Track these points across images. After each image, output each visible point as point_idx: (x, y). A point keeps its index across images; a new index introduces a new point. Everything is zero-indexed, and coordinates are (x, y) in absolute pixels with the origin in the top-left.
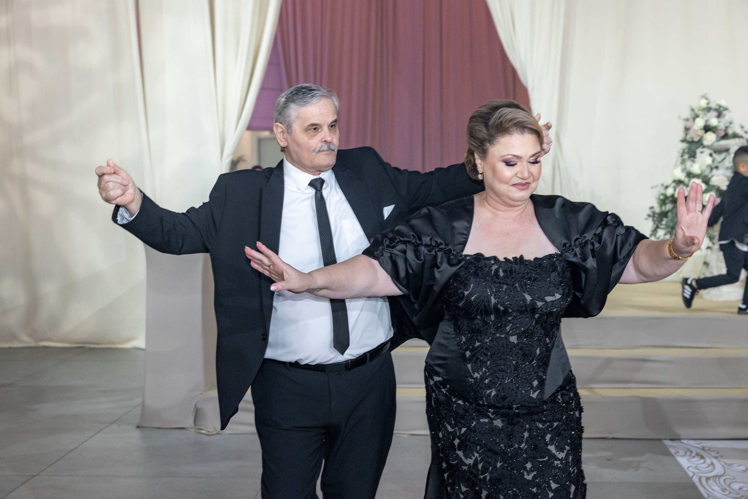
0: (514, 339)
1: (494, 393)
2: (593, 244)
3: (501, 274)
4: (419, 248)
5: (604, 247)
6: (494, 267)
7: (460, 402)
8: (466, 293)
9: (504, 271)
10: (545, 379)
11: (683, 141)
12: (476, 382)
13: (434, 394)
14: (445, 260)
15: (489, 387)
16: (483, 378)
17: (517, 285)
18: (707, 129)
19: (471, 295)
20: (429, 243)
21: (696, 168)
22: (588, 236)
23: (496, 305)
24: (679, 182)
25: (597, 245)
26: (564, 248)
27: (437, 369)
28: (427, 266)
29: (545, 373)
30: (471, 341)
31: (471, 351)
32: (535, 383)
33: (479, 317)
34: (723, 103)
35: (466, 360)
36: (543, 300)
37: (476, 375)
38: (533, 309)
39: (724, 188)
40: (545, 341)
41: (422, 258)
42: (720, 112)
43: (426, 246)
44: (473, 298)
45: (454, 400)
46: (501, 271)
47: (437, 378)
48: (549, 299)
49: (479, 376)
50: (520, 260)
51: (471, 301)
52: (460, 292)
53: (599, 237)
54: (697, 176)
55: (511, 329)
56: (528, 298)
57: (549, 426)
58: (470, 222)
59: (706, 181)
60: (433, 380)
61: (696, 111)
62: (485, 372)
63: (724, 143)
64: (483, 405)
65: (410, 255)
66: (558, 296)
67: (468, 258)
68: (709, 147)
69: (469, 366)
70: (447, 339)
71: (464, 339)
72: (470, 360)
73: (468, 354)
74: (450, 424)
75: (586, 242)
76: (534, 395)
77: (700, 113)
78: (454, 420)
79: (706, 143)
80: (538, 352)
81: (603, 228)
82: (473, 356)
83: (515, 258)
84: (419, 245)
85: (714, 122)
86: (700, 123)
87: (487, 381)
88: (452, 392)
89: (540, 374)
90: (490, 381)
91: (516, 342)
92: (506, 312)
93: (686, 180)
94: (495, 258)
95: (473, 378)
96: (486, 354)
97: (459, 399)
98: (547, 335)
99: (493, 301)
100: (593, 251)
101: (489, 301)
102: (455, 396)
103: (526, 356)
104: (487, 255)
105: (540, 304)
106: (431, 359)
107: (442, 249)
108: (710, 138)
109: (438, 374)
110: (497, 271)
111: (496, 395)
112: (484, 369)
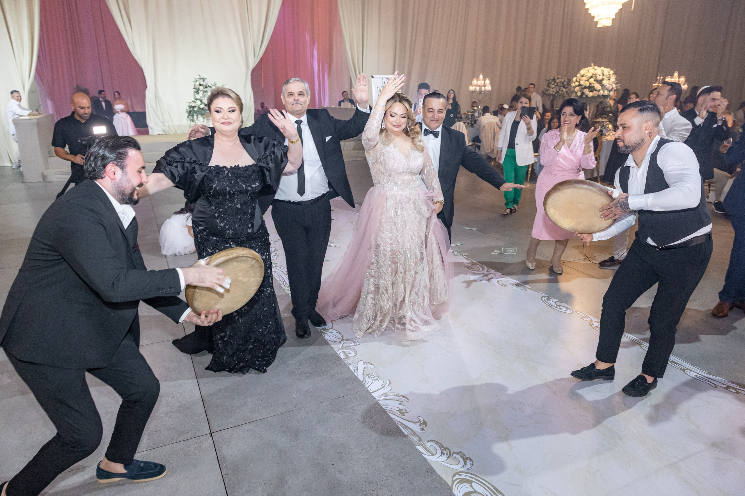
0: (238, 206)
1: (231, 232)
2: (271, 156)
3: (230, 175)
4: (185, 164)
5: (277, 157)
6: (226, 172)
7: (214, 238)
8: (214, 186)
9: (231, 174)
10: (254, 223)
11: (194, 88)
12: (222, 228)
13: (199, 236)
14: (199, 169)
15: (228, 230)
16: (225, 226)
17: (238, 180)
18: (200, 85)
19: (216, 187)
20: (190, 161)
21: (198, 97)
22: (268, 153)
23: (229, 191)
24: (194, 101)
25: (273, 156)
26: (259, 160)
27: (201, 223)
28: (189, 173)
29: (253, 220)
30: (217, 209)
31: (218, 213)
32: (250, 225)
33: (221, 197)
34: (205, 77)
35: (216, 218)
36: (251, 186)
37: (222, 224)
38: (247, 191)
39: (206, 103)
40: (252, 206)
41: (186, 169)
42: (204, 80)
43: (188, 163)
44: (217, 188)
45: (211, 237)
46: (229, 173)
47: (200, 228)
48: (254, 186)
49: (223, 225)
50: (237, 167)
51: (216, 190)
52: (210, 185)
53: (274, 152)
54: (198, 100)
55: (237, 202)
56: (244, 186)
57: (257, 245)
58: (212, 149)
59: (201, 101)
60: (198, 228)
61: (197, 79)
62: (226, 223)
63: (206, 89)
64: (226, 238)
65: (180, 169)
66: (258, 184)
67: (212, 168)
68: (202, 90)
69: (218, 221)
70: (205, 208)
71: (214, 208)
72: (217, 218)
73: (216, 215)
74: (210, 248)
75: (267, 156)
76: (250, 231)
77: (198, 80)
78: (212, 247)
79: (200, 89)
80: (250, 211)
81: (274, 148)
82: (219, 216)
83: (235, 166)
84: (184, 162)
85: (202, 83)
86: (198, 83)
87: (227, 227)
88: (210, 234)
89: (252, 221)
90: (229, 227)
91: (239, 207)
92: (234, 194)
93: (195, 101)
94: (225, 167)
95: (220, 226)
96: (225, 214)
97: (213, 236)
98: (253, 203)
99: (228, 189)
100: (271, 160)
101: (226, 189)
102: (211, 236)
103: (245, 213)
104: (221, 166)
105: (250, 188)
106: (196, 218)
107: (197, 163)
108: (201, 88)
109: (201, 225)
110: (227, 174)
111: (232, 233)
112: (225, 222)
